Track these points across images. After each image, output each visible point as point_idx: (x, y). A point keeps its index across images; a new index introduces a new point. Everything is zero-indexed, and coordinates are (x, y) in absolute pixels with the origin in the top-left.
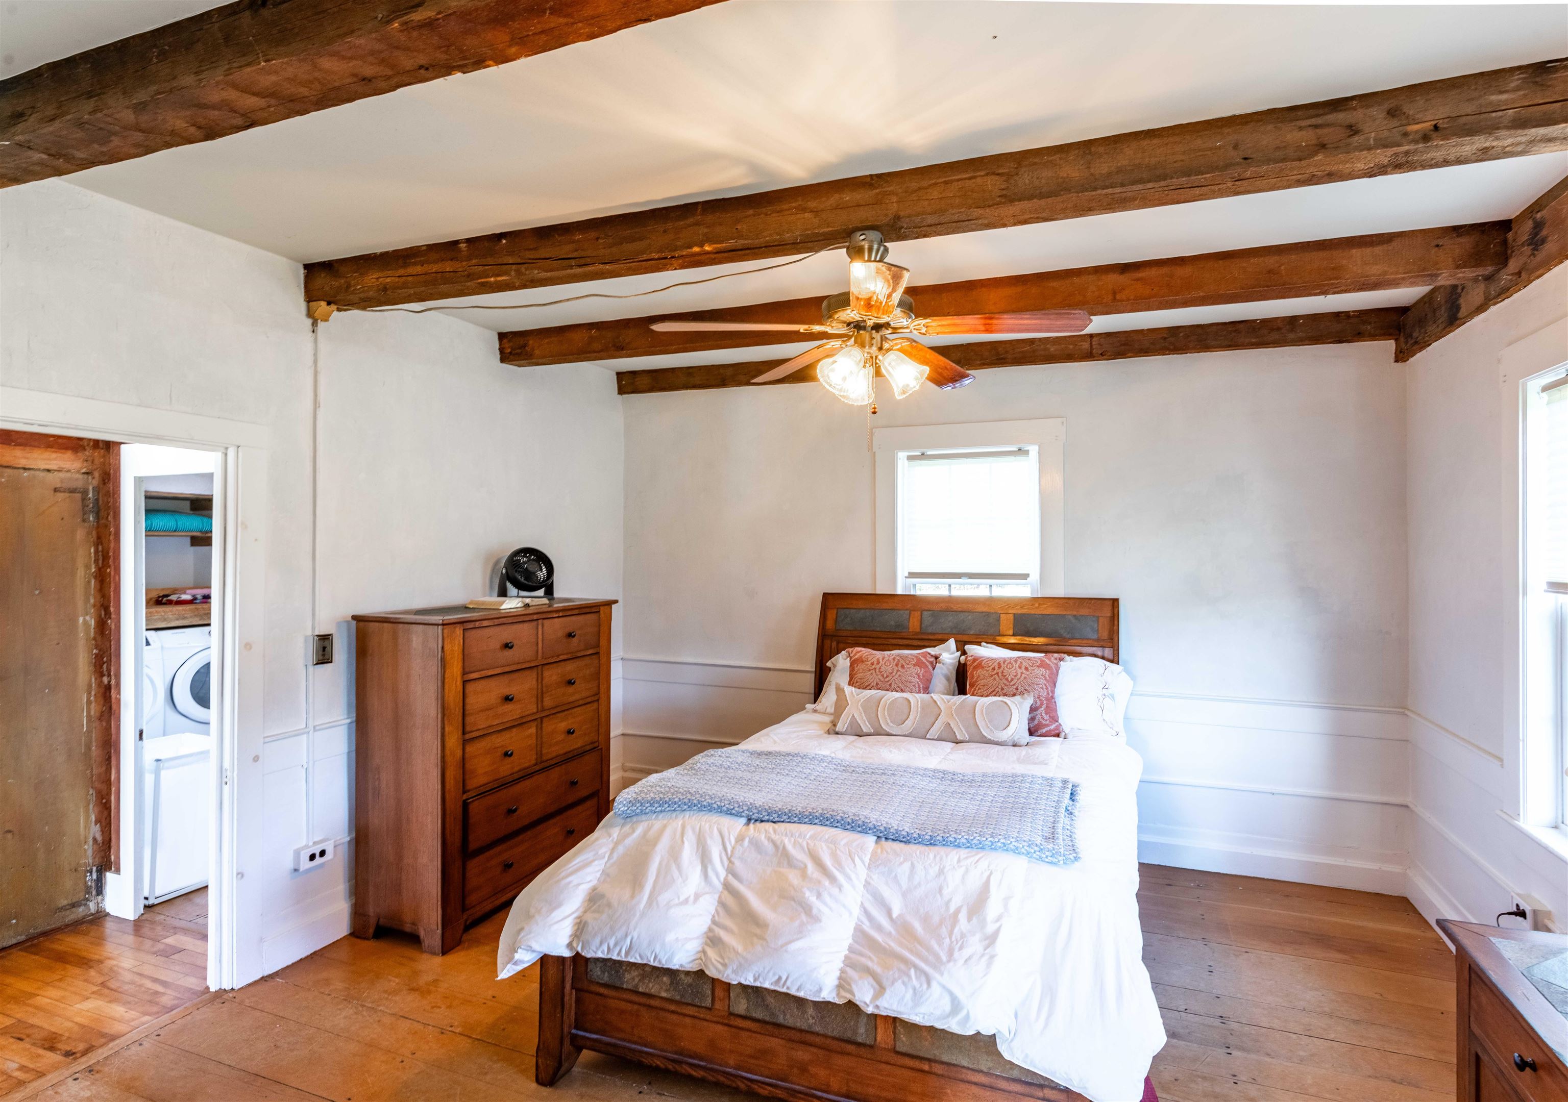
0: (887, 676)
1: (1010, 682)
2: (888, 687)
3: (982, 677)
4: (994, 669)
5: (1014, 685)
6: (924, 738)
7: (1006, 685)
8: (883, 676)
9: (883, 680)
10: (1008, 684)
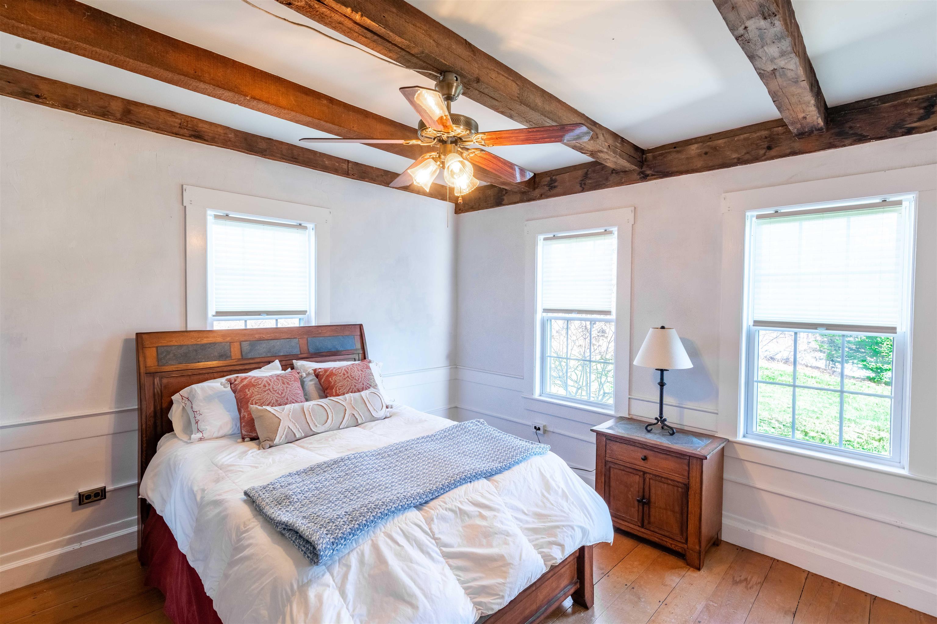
0: (282, 393)
1: (358, 381)
2: (286, 401)
3: (338, 381)
4: (344, 374)
5: (361, 382)
6: (339, 428)
7: (356, 383)
8: (278, 393)
9: (280, 396)
10: (357, 382)
